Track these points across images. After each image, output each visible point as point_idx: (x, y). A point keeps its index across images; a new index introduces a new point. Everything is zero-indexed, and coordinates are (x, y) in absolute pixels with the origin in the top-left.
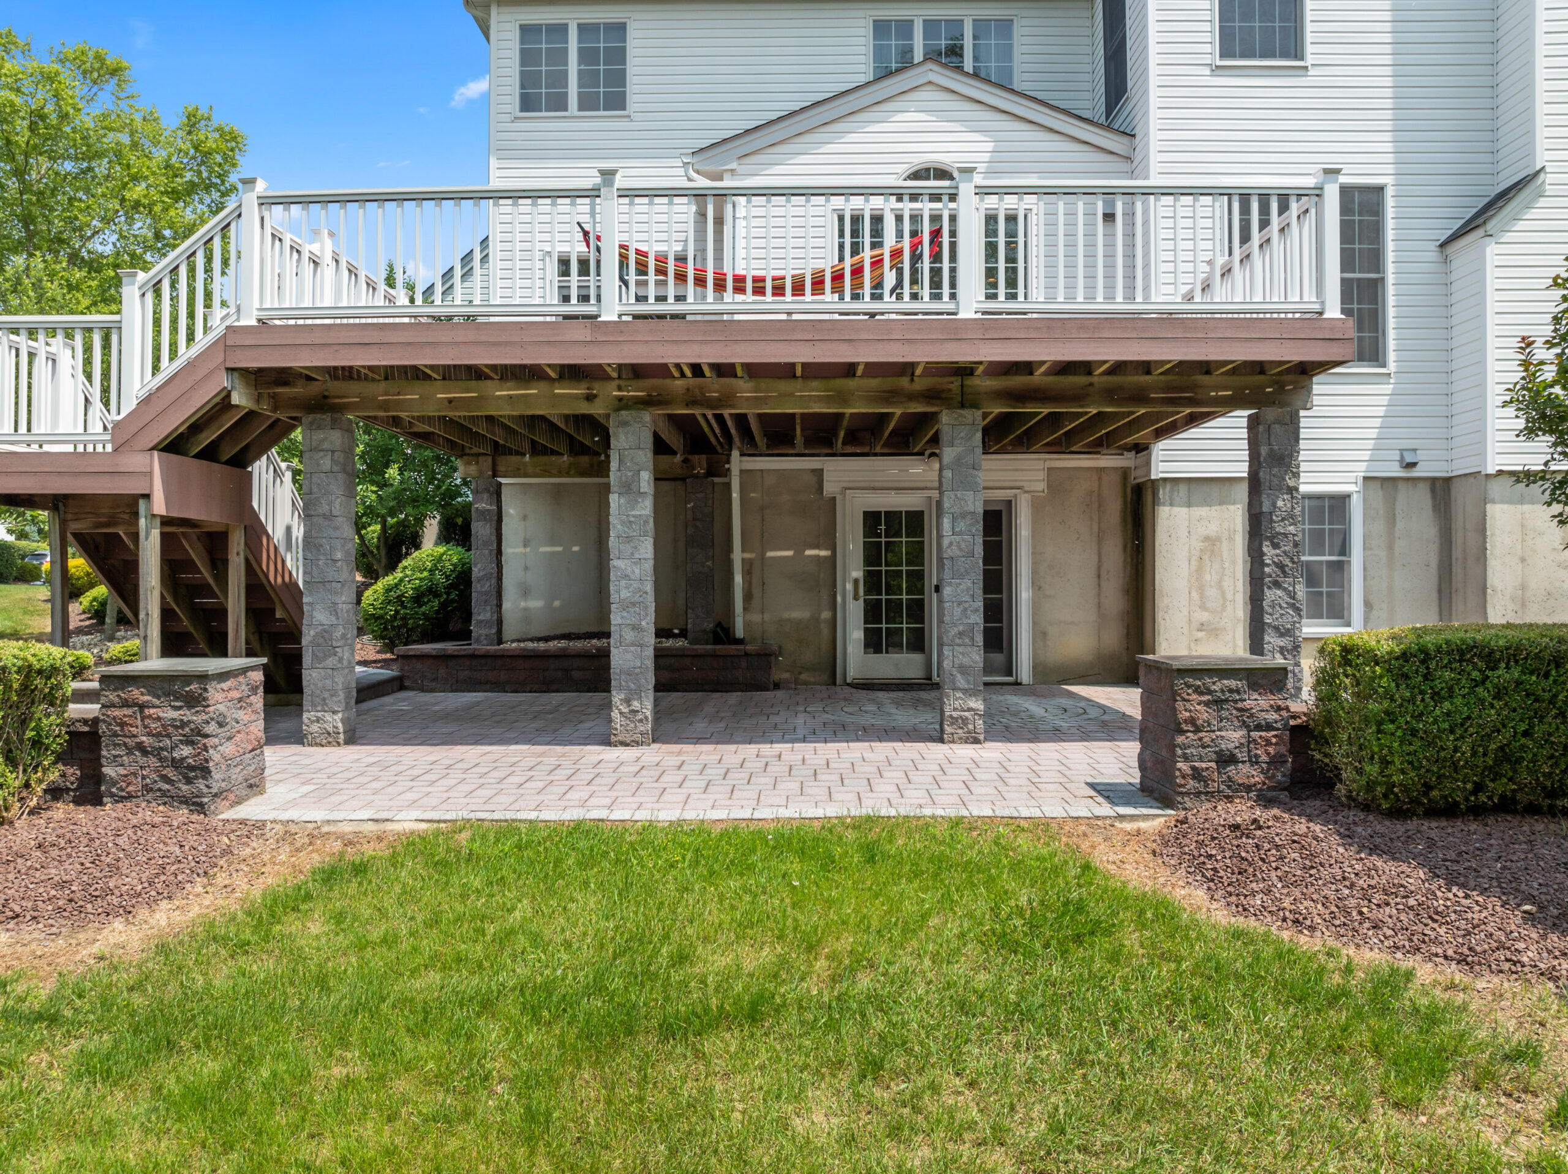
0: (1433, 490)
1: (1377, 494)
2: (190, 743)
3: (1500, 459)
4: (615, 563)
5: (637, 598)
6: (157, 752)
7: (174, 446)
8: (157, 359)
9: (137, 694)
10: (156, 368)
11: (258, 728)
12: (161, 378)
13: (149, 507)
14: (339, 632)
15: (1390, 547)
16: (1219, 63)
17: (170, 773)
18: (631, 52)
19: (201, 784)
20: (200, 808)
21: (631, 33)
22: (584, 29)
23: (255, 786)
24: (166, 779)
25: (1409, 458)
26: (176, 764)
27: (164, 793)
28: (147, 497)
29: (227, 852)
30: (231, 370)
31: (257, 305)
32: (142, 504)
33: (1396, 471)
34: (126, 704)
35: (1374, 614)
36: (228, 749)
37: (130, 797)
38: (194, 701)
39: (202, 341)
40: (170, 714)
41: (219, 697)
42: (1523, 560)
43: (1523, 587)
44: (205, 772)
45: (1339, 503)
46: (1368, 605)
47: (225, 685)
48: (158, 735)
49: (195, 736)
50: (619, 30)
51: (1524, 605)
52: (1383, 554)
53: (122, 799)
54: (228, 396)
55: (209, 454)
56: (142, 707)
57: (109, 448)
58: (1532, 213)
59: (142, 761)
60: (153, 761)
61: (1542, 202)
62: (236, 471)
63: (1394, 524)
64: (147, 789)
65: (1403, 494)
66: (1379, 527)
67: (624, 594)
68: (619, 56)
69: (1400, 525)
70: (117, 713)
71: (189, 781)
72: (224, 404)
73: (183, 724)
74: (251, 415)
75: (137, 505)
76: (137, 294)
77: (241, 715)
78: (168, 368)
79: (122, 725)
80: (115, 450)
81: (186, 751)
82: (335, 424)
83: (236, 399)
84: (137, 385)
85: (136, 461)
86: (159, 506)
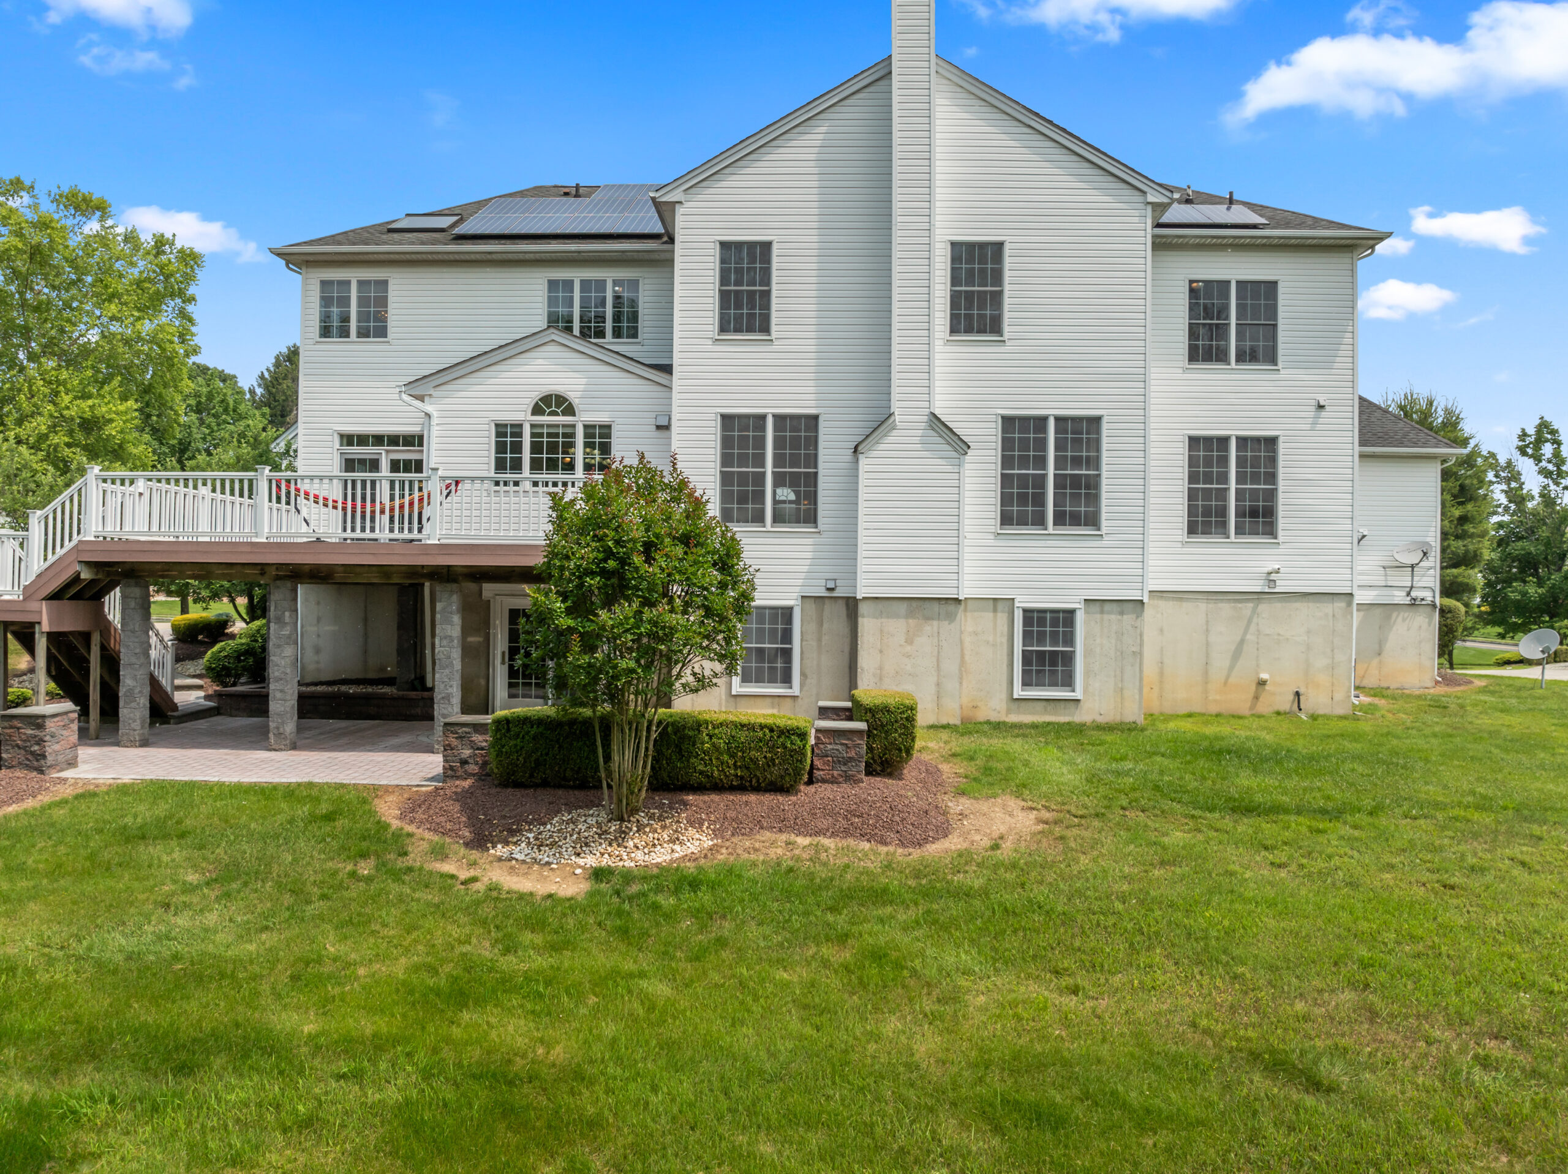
0: (847, 605)
1: (811, 606)
2: (39, 744)
3: (864, 590)
4: (272, 658)
5: (282, 676)
6: (24, 748)
7: (56, 596)
8: (46, 556)
9: (16, 723)
10: (45, 559)
11: (74, 738)
12: (48, 563)
13: (40, 629)
14: (137, 691)
15: (819, 640)
16: (717, 337)
17: (30, 757)
18: (391, 300)
19: (42, 762)
20: (42, 772)
21: (391, 287)
22: (361, 283)
23: (72, 763)
24: (27, 759)
25: (831, 585)
26: (33, 753)
27: (27, 765)
28: (39, 623)
29: (48, 788)
30: (80, 562)
31: (94, 529)
32: (37, 627)
33: (823, 593)
34: (11, 727)
35: (808, 681)
36: (56, 747)
37: (12, 767)
38: (40, 727)
39: (68, 546)
40: (30, 732)
41: (52, 725)
42: (881, 651)
43: (881, 668)
44: (44, 757)
45: (786, 613)
46: (803, 674)
47: (55, 720)
48: (25, 741)
49: (40, 741)
50: (383, 284)
51: (881, 679)
52: (814, 644)
53: (9, 768)
54: (79, 573)
55: (76, 597)
56: (18, 729)
57: (21, 597)
58: (889, 439)
59: (19, 751)
60: (23, 752)
61: (895, 432)
62: (94, 602)
63: (822, 625)
64: (20, 763)
65: (828, 606)
66: (812, 627)
67: (277, 674)
68: (383, 302)
69: (826, 626)
70: (8, 731)
71: (37, 760)
72: (76, 579)
73: (36, 736)
74: (92, 581)
75: (34, 627)
76: (36, 521)
77: (65, 733)
78: (51, 559)
79: (10, 736)
80: (24, 600)
81: (36, 748)
82: (137, 585)
83: (83, 576)
84: (36, 567)
85: (34, 605)
86: (46, 627)
